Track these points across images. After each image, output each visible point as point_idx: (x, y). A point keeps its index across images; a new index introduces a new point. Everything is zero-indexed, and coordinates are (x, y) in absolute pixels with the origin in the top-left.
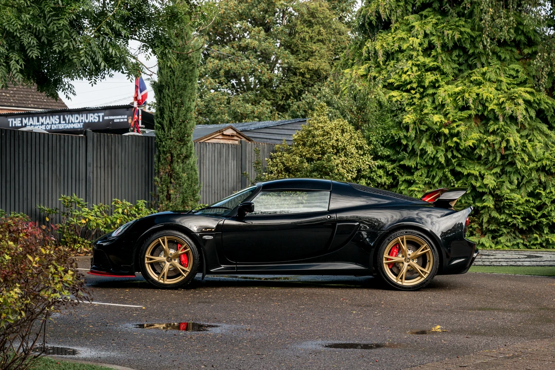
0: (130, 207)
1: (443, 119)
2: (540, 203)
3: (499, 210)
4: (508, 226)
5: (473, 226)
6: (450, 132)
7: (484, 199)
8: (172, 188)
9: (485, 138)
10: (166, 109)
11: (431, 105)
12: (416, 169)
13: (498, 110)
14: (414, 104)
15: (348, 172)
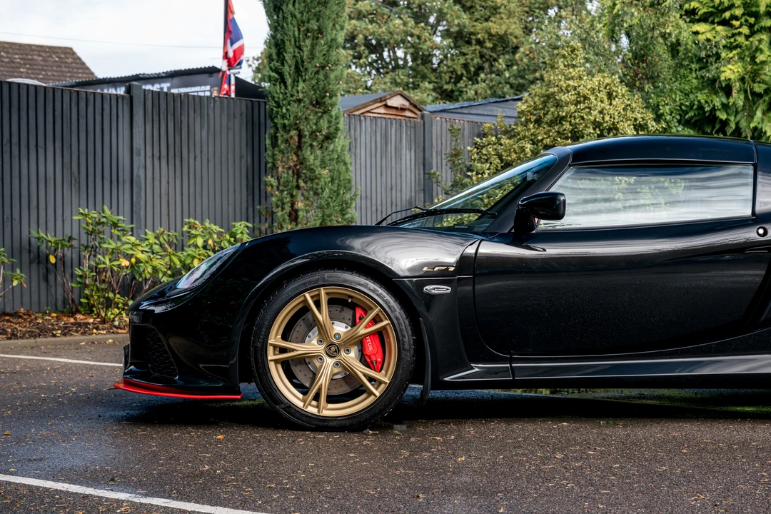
0: (220, 234)
8: (300, 197)
10: (287, 43)
14: (738, 46)
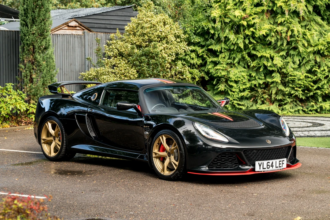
1: (243, 14)
2: (317, 78)
3: (285, 84)
4: (292, 96)
5: (264, 97)
6: (247, 23)
7: (273, 76)
8: (34, 73)
9: (275, 28)
10: (29, 10)
11: (233, 2)
12: (221, 52)
13: (285, 6)
15: (168, 56)
